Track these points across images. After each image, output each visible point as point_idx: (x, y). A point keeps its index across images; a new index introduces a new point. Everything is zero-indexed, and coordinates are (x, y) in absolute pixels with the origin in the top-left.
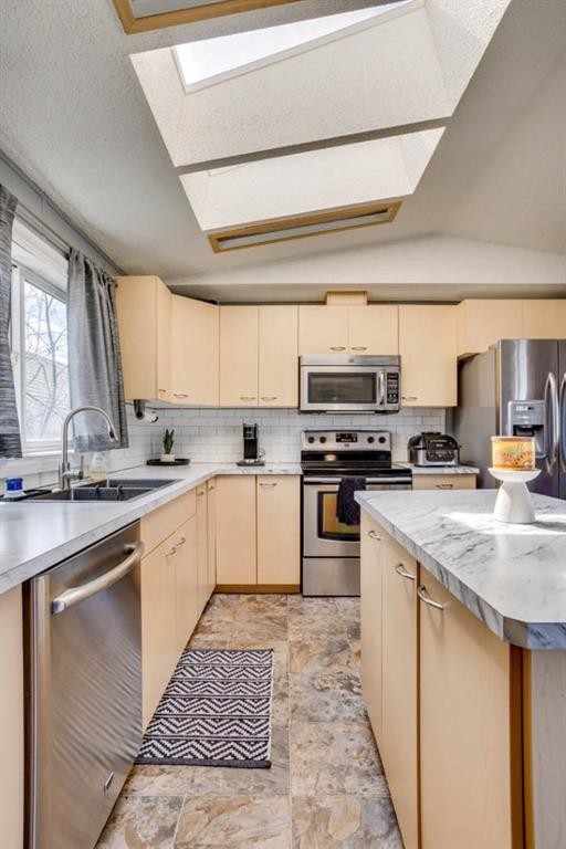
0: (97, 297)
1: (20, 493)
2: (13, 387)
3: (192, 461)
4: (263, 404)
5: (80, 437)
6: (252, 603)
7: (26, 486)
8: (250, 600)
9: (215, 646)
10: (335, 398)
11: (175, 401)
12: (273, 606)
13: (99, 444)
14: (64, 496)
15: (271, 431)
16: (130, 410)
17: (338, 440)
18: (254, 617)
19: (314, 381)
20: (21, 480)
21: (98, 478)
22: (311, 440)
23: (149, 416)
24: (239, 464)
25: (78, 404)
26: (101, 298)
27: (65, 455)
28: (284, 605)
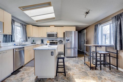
4: (43, 37)
11: (33, 37)
14: (20, 45)
15: (45, 40)
20: (15, 44)
23: (30, 38)
25: (22, 37)
26: (24, 27)
27: (20, 42)
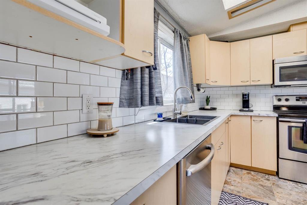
0: (184, 45)
1: (161, 119)
2: (160, 79)
3: (217, 109)
4: (252, 83)
5: (179, 98)
6: (249, 175)
7: (164, 116)
8: (248, 173)
9: (235, 193)
10: (296, 79)
11: (212, 84)
12: (261, 179)
13: (186, 101)
14: (174, 121)
16: (195, 89)
17: (297, 100)
18: (252, 182)
19: (283, 71)
20: (162, 114)
21: (185, 114)
22: (279, 100)
23: (202, 90)
24: (240, 111)
26: (185, 45)
27: (175, 106)
28: (268, 180)
